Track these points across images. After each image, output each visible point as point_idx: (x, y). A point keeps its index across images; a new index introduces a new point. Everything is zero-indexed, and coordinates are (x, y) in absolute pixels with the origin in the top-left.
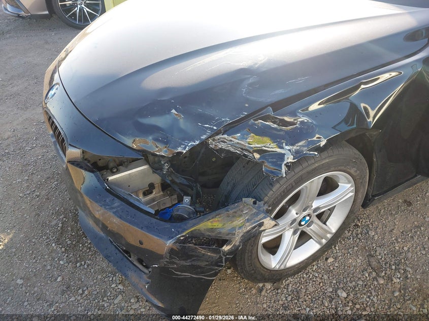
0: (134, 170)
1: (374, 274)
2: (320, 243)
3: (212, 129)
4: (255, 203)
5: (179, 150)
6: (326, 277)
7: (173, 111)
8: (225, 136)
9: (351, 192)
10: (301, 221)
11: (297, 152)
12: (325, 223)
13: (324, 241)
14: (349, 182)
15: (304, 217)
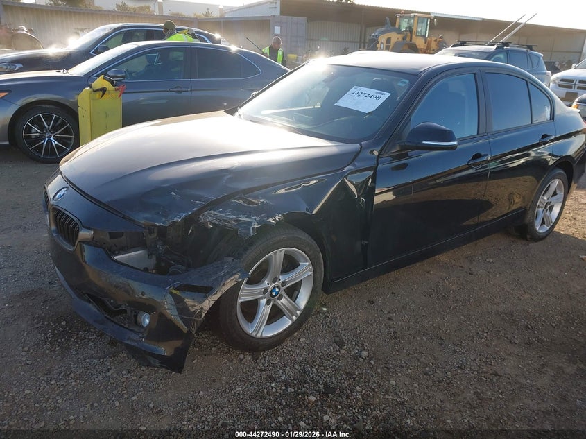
0: (133, 253)
1: (338, 348)
2: (291, 319)
3: (201, 204)
4: (233, 260)
5: (175, 219)
6: (297, 350)
7: (173, 193)
8: (212, 211)
9: (310, 271)
10: (271, 292)
11: (260, 220)
12: (294, 302)
13: (294, 318)
14: (307, 261)
15: (274, 288)
